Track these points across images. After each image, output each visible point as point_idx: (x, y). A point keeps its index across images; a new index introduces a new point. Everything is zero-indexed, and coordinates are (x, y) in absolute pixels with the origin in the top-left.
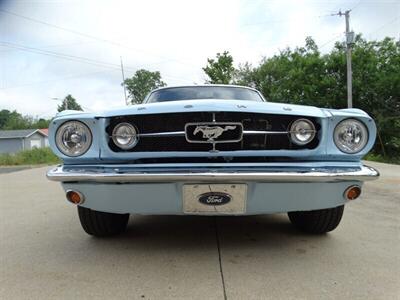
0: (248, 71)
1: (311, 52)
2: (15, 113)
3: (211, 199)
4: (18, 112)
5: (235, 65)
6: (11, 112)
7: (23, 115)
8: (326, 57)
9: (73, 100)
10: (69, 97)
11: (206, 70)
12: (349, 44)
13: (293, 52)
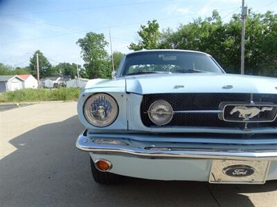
0: (169, 34)
3: (237, 172)
8: (226, 25)
10: (38, 52)
11: (140, 33)
12: (243, 16)
13: (203, 21)
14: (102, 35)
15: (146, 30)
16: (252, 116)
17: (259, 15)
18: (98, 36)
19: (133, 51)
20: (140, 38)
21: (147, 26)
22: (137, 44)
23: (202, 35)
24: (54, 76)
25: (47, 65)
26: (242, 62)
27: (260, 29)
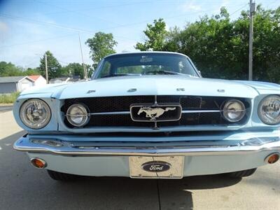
0: (176, 33)
1: (224, 18)
2: (10, 64)
3: (153, 167)
4: (13, 63)
5: (167, 29)
6: (8, 63)
7: (16, 66)
8: (234, 22)
9: (51, 55)
10: (48, 53)
11: (146, 33)
12: (251, 13)
13: (210, 19)
14: (111, 34)
15: (153, 29)
16: (157, 116)
17: (270, 11)
18: (107, 36)
20: (146, 37)
21: (154, 26)
22: (143, 44)
23: (209, 34)
24: (64, 76)
25: (56, 66)
26: (251, 61)
27: (269, 26)
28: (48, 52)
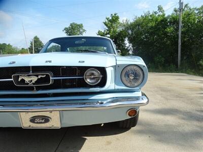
0: (127, 24)
1: (161, 13)
2: (9, 45)
4: (11, 45)
6: (7, 44)
7: (13, 46)
8: (169, 16)
9: (38, 39)
11: (105, 23)
12: (180, 10)
13: (151, 14)
14: (82, 25)
15: (110, 21)
16: (33, 82)
17: (195, 8)
18: (79, 25)
19: (99, 36)
20: (105, 26)
21: (111, 18)
22: (103, 31)
23: (150, 25)
25: (42, 46)
26: (180, 44)
27: (194, 20)
28: (36, 37)
